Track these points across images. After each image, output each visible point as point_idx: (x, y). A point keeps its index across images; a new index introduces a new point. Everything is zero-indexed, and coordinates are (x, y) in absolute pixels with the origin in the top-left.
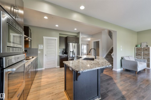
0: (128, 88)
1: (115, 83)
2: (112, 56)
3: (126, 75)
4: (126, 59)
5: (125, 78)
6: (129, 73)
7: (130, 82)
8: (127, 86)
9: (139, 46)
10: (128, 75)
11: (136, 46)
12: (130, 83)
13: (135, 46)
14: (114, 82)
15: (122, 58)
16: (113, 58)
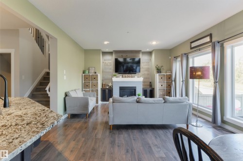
0: (83, 151)
1: (60, 154)
2: (48, 92)
3: (75, 125)
4: (73, 95)
5: (74, 132)
6: (77, 120)
7: (83, 137)
8: (81, 147)
9: (87, 72)
10: (78, 124)
11: (84, 73)
12: (84, 139)
13: (82, 72)
14: (57, 152)
15: (66, 95)
16: (49, 97)
